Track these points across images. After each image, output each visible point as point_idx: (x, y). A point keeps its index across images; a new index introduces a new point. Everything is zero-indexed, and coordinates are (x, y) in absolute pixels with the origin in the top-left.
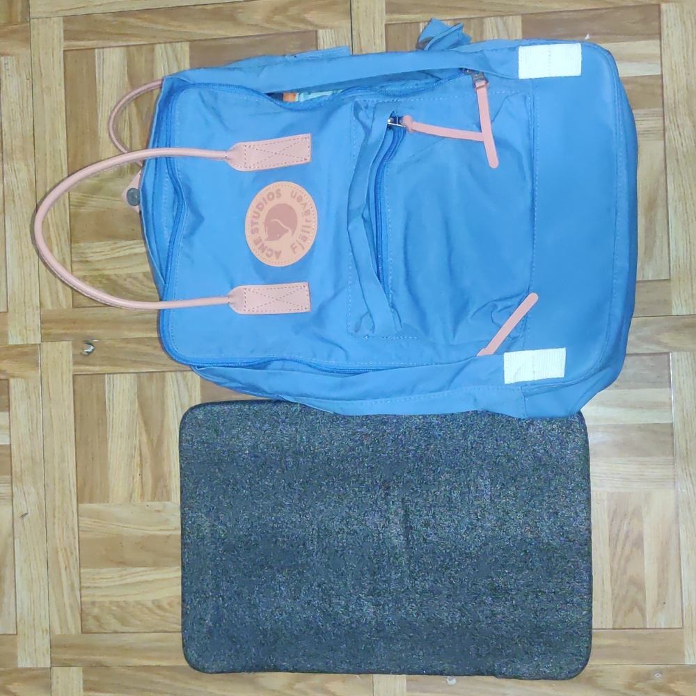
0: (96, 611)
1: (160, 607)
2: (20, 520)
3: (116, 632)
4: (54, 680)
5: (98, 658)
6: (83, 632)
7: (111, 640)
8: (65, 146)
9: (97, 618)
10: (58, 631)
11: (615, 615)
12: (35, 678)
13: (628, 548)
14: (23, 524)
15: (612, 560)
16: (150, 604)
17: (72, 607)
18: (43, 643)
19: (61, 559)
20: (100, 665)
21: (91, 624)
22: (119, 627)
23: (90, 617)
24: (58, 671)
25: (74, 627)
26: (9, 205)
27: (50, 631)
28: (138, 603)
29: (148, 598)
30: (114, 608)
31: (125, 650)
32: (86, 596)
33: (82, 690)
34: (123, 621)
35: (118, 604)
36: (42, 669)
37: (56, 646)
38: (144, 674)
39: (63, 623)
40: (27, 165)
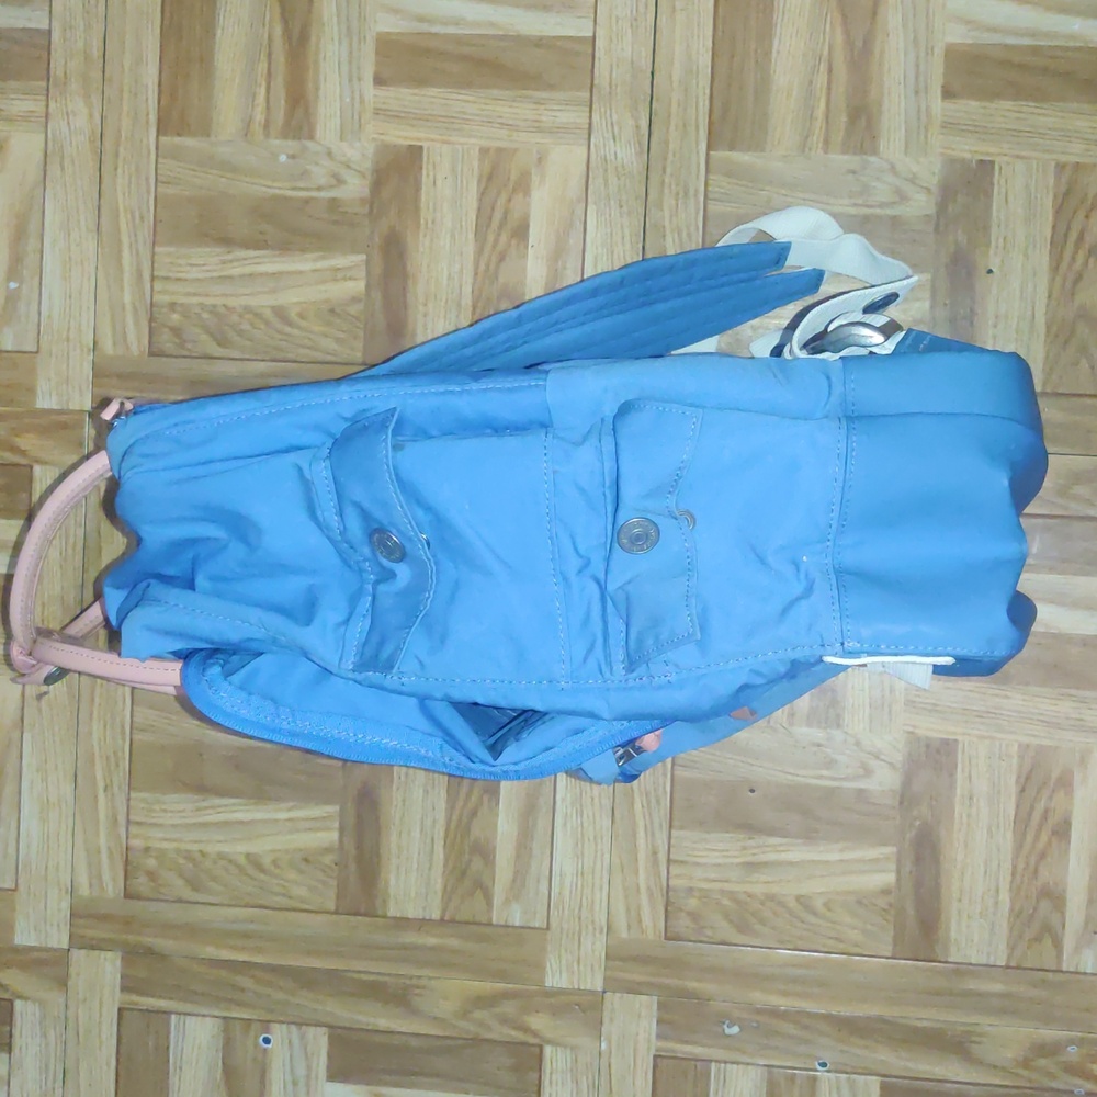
0: (151, 863)
1: (261, 869)
2: (35, 703)
3: (180, 901)
4: (73, 971)
5: (148, 940)
6: (125, 897)
7: (172, 913)
8: (156, 83)
9: (152, 875)
10: (84, 891)
11: (1012, 948)
12: (41, 963)
13: (1044, 837)
14: (40, 710)
15: (1016, 857)
16: (242, 861)
17: (111, 855)
18: (60, 907)
19: (99, 775)
20: (150, 952)
21: (141, 883)
22: (189, 894)
23: (140, 873)
24: (79, 956)
25: (112, 886)
27: (73, 891)
28: (221, 856)
29: (239, 849)
30: (181, 861)
31: (193, 931)
32: (136, 836)
33: (118, 989)
34: (195, 885)
35: (188, 856)
36: (55, 950)
37: (80, 914)
38: (223, 973)
39: (96, 876)
40: (90, 108)
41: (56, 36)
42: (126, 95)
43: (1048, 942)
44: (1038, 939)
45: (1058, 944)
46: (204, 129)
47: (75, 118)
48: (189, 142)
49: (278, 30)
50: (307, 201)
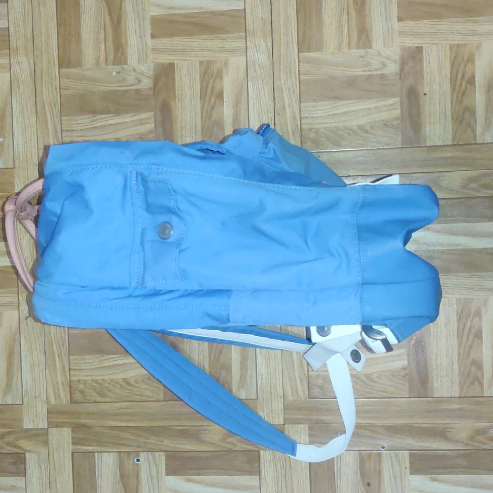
0: (81, 386)
1: (128, 384)
2: (25, 321)
3: (95, 402)
4: (50, 438)
5: (83, 421)
6: (71, 403)
7: (91, 408)
8: (57, 45)
9: (82, 392)
10: (53, 401)
11: (461, 388)
12: (37, 435)
13: (471, 338)
14: (27, 324)
15: (459, 347)
16: (121, 382)
17: (63, 385)
18: (42, 410)
19: (55, 349)
20: (84, 426)
21: (78, 396)
22: (98, 399)
23: (77, 391)
24: (53, 431)
25: (65, 398)
26: (15, 87)
27: (48, 402)
28: (112, 380)
29: (120, 377)
30: (94, 385)
31: (103, 415)
32: (74, 375)
33: (71, 444)
34: (101, 394)
35: (97, 382)
36: (41, 429)
37: (51, 412)
38: (115, 432)
39: (57, 395)
40: (29, 60)
41: (11, 30)
42: (44, 53)
43: (476, 383)
44: (472, 383)
45: (481, 385)
46: (79, 64)
47: (23, 65)
48: (73, 70)
49: (108, 18)
50: (126, 91)
